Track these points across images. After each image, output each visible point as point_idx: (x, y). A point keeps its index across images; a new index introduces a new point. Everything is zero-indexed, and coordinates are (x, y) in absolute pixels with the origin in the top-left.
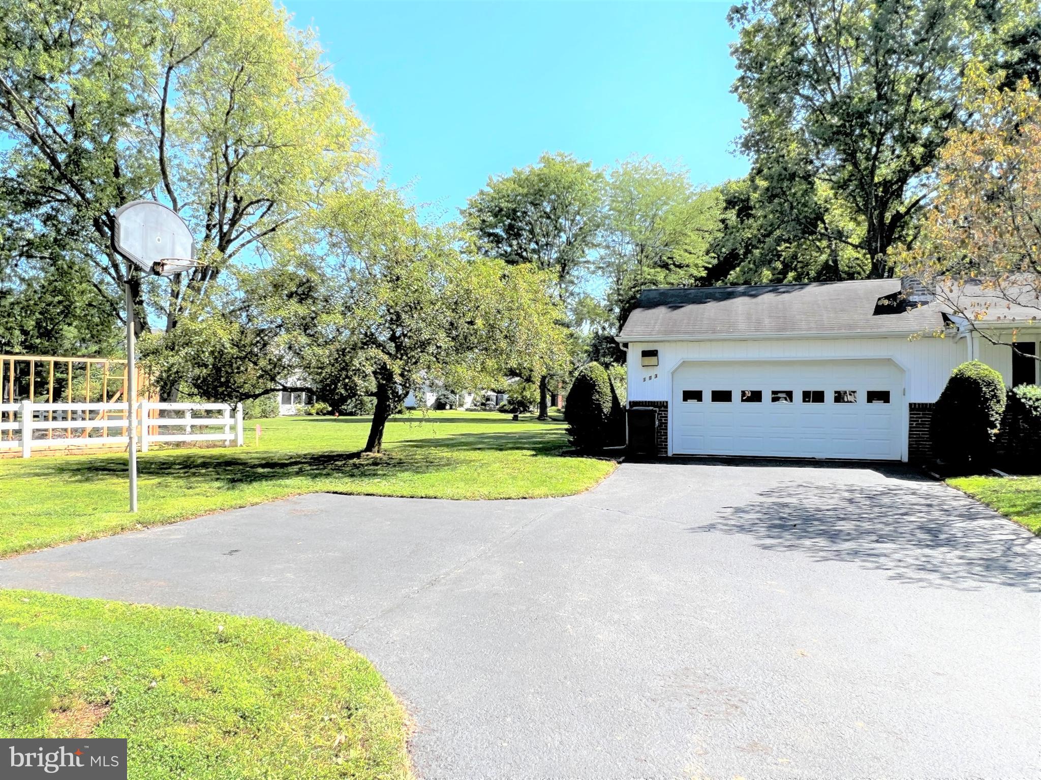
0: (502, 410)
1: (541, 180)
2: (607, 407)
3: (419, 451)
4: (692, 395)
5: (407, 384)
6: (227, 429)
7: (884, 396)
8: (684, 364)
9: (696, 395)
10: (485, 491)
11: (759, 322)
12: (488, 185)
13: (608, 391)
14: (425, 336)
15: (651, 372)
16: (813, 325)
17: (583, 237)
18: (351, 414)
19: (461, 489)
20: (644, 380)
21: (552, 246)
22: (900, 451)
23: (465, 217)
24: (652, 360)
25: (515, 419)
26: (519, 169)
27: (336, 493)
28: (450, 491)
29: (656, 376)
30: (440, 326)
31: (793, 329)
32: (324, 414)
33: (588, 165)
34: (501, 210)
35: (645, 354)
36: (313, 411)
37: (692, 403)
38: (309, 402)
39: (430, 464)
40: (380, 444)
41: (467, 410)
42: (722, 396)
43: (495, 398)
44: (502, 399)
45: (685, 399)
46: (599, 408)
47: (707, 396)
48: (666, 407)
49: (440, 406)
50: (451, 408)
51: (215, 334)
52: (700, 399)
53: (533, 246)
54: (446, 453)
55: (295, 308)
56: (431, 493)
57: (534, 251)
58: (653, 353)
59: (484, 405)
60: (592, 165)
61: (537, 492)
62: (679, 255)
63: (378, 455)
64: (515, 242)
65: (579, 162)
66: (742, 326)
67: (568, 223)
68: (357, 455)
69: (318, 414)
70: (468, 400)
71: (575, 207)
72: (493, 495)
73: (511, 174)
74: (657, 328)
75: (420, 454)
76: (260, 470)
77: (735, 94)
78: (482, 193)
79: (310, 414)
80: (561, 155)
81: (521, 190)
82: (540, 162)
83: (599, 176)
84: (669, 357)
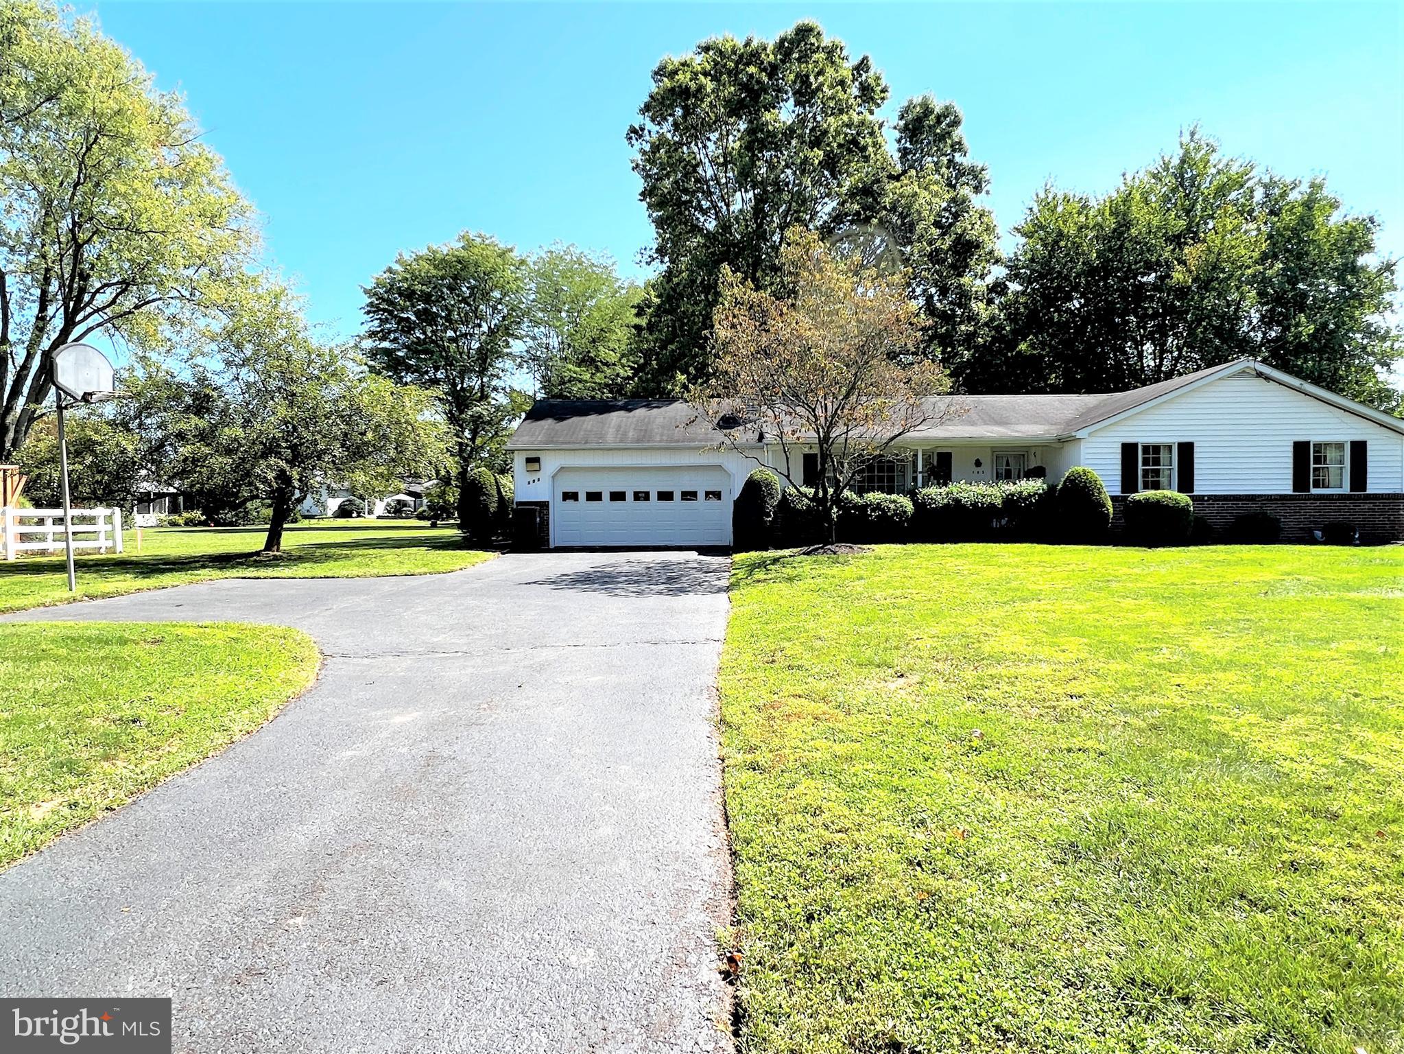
0: (421, 517)
1: (459, 262)
2: (493, 507)
3: (319, 550)
4: (570, 496)
5: (305, 488)
6: (102, 536)
7: (717, 495)
8: (562, 469)
9: (573, 496)
10: (375, 571)
11: (625, 434)
12: (396, 262)
13: (495, 493)
14: (321, 446)
15: (535, 476)
16: (665, 438)
17: (505, 330)
18: (231, 524)
19: (356, 571)
20: (529, 483)
21: (471, 335)
22: (727, 538)
23: (369, 297)
24: (536, 466)
25: (434, 526)
26: (435, 247)
27: (245, 578)
28: (345, 573)
29: (539, 479)
30: (335, 438)
31: (648, 441)
32: (195, 525)
33: (511, 250)
34: (414, 292)
35: (529, 460)
36: (181, 522)
37: (570, 502)
38: (174, 509)
39: (328, 558)
40: (278, 544)
41: (379, 517)
42: (594, 496)
43: (412, 504)
44: (421, 505)
45: (564, 499)
46: (486, 507)
47: (582, 496)
48: (548, 506)
49: (344, 512)
50: (359, 516)
51: (118, 445)
52: (600, 499)
53: (450, 333)
54: (345, 551)
55: (195, 422)
56: (329, 575)
57: (451, 340)
58: (537, 460)
59: (398, 510)
60: (515, 250)
61: (417, 571)
62: (604, 353)
63: (278, 554)
64: (429, 329)
65: (502, 246)
66: (610, 437)
67: (490, 311)
68: (258, 553)
69: (186, 524)
70: (380, 508)
71: (496, 294)
72: (381, 574)
73: (423, 252)
74: (539, 438)
75: (318, 553)
76: (161, 566)
77: (644, 203)
78: (390, 270)
79: (178, 525)
80: (483, 239)
81: (434, 272)
82: (459, 240)
83: (523, 262)
84: (550, 463)
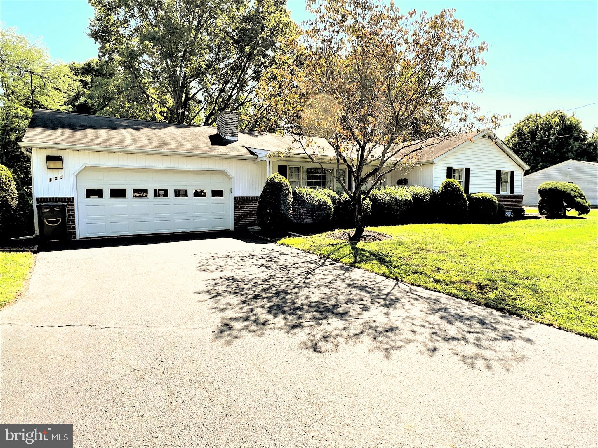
4: (94, 193)
7: (220, 193)
8: (86, 168)
9: (99, 193)
15: (58, 173)
20: (50, 180)
22: (230, 224)
24: (58, 164)
29: (62, 177)
35: (49, 158)
37: (94, 199)
42: (118, 193)
45: (88, 196)
47: (106, 193)
48: (73, 202)
52: (101, 196)
58: (59, 159)
84: (73, 162)
